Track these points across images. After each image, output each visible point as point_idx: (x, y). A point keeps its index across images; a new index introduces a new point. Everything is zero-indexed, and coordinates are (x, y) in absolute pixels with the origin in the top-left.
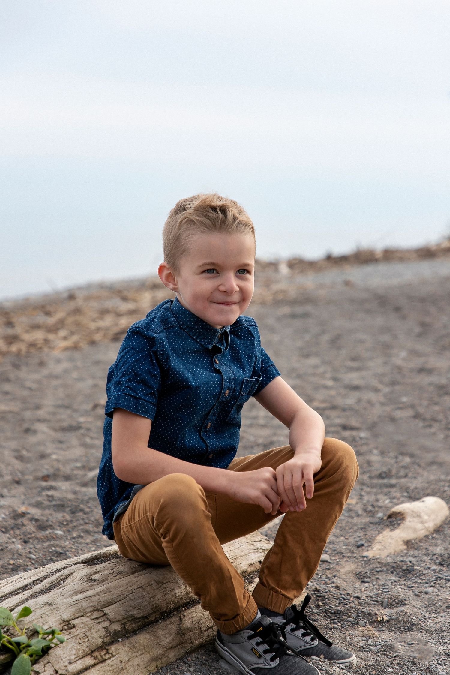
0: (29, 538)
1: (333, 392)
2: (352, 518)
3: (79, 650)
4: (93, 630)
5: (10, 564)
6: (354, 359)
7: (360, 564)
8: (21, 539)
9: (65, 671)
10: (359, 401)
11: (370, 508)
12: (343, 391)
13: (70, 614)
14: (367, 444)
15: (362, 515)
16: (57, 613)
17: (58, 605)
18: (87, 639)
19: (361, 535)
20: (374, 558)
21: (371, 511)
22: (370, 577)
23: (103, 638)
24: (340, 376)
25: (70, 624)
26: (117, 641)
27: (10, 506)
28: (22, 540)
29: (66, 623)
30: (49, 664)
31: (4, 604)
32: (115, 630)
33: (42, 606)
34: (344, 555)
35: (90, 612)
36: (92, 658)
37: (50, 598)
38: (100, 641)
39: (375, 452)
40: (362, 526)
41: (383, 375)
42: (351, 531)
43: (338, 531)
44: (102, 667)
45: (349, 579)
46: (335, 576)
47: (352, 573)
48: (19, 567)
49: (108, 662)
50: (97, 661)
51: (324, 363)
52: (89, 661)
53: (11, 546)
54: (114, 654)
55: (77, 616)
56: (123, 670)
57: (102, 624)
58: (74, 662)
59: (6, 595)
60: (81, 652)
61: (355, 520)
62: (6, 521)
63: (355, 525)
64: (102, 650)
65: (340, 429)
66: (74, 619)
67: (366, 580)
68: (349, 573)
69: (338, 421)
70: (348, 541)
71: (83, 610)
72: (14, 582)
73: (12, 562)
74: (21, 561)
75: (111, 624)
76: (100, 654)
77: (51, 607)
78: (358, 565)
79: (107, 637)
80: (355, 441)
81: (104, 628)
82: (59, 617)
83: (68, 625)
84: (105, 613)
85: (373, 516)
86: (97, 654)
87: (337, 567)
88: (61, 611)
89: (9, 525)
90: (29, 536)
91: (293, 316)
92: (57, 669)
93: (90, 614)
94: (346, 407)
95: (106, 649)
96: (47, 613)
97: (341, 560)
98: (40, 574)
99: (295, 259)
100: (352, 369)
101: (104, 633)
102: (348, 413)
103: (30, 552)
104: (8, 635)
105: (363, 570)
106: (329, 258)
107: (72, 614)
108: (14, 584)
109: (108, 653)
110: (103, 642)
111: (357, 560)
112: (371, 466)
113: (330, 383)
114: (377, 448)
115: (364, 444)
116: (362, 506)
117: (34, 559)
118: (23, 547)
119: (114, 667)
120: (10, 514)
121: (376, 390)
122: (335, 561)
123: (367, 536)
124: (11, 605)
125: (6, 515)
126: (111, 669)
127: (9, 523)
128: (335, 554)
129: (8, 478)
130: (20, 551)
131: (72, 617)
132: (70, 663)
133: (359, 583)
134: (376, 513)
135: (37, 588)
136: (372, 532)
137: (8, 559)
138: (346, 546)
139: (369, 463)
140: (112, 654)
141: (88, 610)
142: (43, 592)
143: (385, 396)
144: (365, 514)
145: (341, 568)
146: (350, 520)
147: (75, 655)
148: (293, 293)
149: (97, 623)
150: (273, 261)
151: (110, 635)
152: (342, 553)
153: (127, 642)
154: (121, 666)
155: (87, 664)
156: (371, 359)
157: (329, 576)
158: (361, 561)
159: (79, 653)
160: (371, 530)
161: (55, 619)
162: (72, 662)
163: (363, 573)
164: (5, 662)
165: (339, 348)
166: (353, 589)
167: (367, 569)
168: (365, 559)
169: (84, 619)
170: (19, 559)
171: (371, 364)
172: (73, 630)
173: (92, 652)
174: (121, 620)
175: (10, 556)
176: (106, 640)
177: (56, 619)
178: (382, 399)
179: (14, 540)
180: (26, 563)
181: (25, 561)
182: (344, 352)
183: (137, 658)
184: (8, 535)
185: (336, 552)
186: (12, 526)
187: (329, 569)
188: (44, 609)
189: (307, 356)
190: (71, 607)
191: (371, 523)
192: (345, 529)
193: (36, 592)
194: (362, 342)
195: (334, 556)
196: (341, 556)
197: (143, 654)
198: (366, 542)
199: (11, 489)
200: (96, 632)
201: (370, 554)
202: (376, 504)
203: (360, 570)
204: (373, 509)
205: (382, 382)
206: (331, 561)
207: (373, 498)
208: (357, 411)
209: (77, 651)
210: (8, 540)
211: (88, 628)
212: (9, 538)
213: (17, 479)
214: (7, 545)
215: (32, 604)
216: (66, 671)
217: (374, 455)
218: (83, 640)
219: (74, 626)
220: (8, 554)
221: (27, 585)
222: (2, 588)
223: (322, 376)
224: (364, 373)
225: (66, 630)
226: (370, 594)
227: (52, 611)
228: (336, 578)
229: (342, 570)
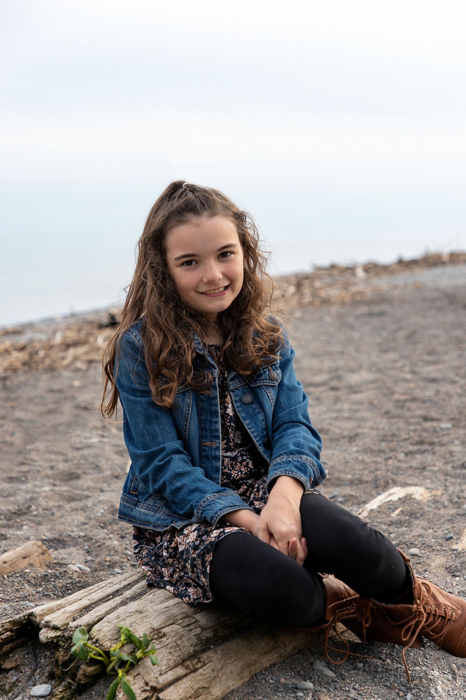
0: (126, 534)
1: (412, 385)
2: (439, 509)
3: (170, 660)
4: (184, 639)
5: (106, 561)
6: (429, 354)
7: (450, 557)
8: (118, 534)
9: (155, 683)
10: (438, 393)
11: (456, 499)
12: (422, 384)
13: (160, 622)
14: (448, 435)
15: (448, 506)
16: (148, 621)
17: (148, 613)
18: (178, 648)
19: (449, 527)
20: (463, 551)
21: (457, 502)
22: (460, 571)
23: (194, 647)
24: (418, 369)
25: (160, 632)
26: (209, 649)
27: (109, 501)
28: (119, 536)
29: (157, 632)
30: (139, 676)
31: (93, 613)
32: (207, 637)
33: (132, 614)
34: (434, 548)
35: (181, 619)
36: (184, 668)
37: (140, 606)
38: (191, 650)
39: (456, 442)
40: (450, 518)
41: (459, 367)
42: (438, 522)
43: (426, 523)
44: (193, 677)
45: (440, 573)
46: (426, 571)
47: (443, 566)
48: (116, 564)
49: (201, 671)
50: (188, 671)
51: (402, 357)
52: (180, 671)
53: (108, 543)
54: (206, 662)
55: (168, 623)
56: (216, 678)
57: (193, 631)
58: (165, 673)
59: (96, 603)
60: (172, 662)
61: (442, 512)
62: (104, 517)
63: (442, 516)
64: (194, 658)
65: (421, 420)
66: (164, 627)
67: (457, 574)
68: (439, 567)
69: (419, 412)
70: (437, 534)
71: (174, 617)
72: (105, 588)
73: (108, 559)
74: (117, 558)
75: (202, 631)
76: (192, 663)
77: (141, 615)
78: (448, 559)
79: (198, 645)
80: (437, 432)
81: (195, 635)
82: (149, 626)
83: (158, 634)
84: (196, 620)
85: (459, 507)
86: (188, 663)
87: (427, 561)
88: (151, 619)
89: (108, 520)
90: (126, 531)
91: (371, 315)
92: (147, 681)
93: (181, 621)
94: (426, 399)
95: (198, 657)
96: (137, 622)
97: (431, 554)
98: (131, 578)
99: (370, 264)
100: (429, 363)
101: (196, 641)
102: (428, 405)
103: (126, 549)
104: (97, 647)
105: (453, 563)
106: (400, 262)
107: (163, 622)
108: (104, 590)
109: (199, 661)
110: (195, 651)
111: (446, 554)
112: (453, 456)
113: (409, 376)
114: (458, 438)
115: (445, 434)
116: (448, 497)
117: (130, 556)
118: (120, 543)
119: (206, 676)
120: (108, 509)
121: (453, 382)
122: (425, 555)
123: (455, 528)
124: (101, 614)
125: (105, 510)
126: (203, 678)
127: (108, 518)
128: (425, 547)
129: (108, 473)
130: (116, 547)
131: (163, 625)
132: (161, 674)
133: (450, 577)
134: (462, 504)
135: (128, 594)
136: (459, 524)
137: (104, 556)
138: (435, 539)
139: (451, 453)
140: (203, 662)
141: (179, 617)
142: (133, 598)
143: (462, 387)
144: (451, 505)
145: (431, 562)
146: (437, 511)
147: (166, 665)
148: (369, 293)
149: (188, 631)
150: (350, 266)
151: (202, 642)
152: (432, 546)
153: (219, 649)
154: (214, 675)
155: (179, 674)
156: (446, 353)
157: (420, 570)
158: (451, 554)
159: (170, 663)
160: (459, 522)
161: (145, 628)
162: (163, 673)
163: (453, 566)
164: (95, 673)
165: (415, 343)
166: (444, 584)
167: (458, 563)
168: (455, 552)
169: (175, 627)
170: (115, 556)
171: (446, 358)
172: (164, 639)
173: (184, 661)
174: (212, 627)
175: (107, 553)
176: (197, 648)
177: (147, 628)
178: (459, 390)
179: (111, 536)
180: (123, 560)
181: (121, 558)
182: (420, 346)
183: (229, 666)
184: (105, 531)
185: (425, 545)
186: (110, 521)
187: (419, 563)
188: (133, 617)
189: (386, 351)
190: (161, 615)
191: (458, 515)
192: (432, 521)
193: (127, 599)
194: (436, 337)
195: (424, 549)
196: (430, 550)
197: (235, 661)
198: (454, 535)
199: (111, 483)
200: (187, 640)
201: (459, 547)
202: (461, 495)
203: (451, 564)
204: (458, 500)
205: (457, 375)
206: (421, 555)
207: (457, 488)
208: (436, 403)
209: (168, 661)
210: (106, 536)
211: (179, 637)
212: (106, 534)
213: (116, 474)
214: (105, 541)
215: (122, 612)
216: (157, 682)
217: (456, 445)
218: (174, 650)
219: (165, 635)
220: (105, 550)
221: (117, 591)
222: (93, 594)
223: (401, 369)
224: (440, 366)
225: (156, 639)
226: (462, 589)
227: (142, 620)
228: (427, 572)
229: (432, 564)
